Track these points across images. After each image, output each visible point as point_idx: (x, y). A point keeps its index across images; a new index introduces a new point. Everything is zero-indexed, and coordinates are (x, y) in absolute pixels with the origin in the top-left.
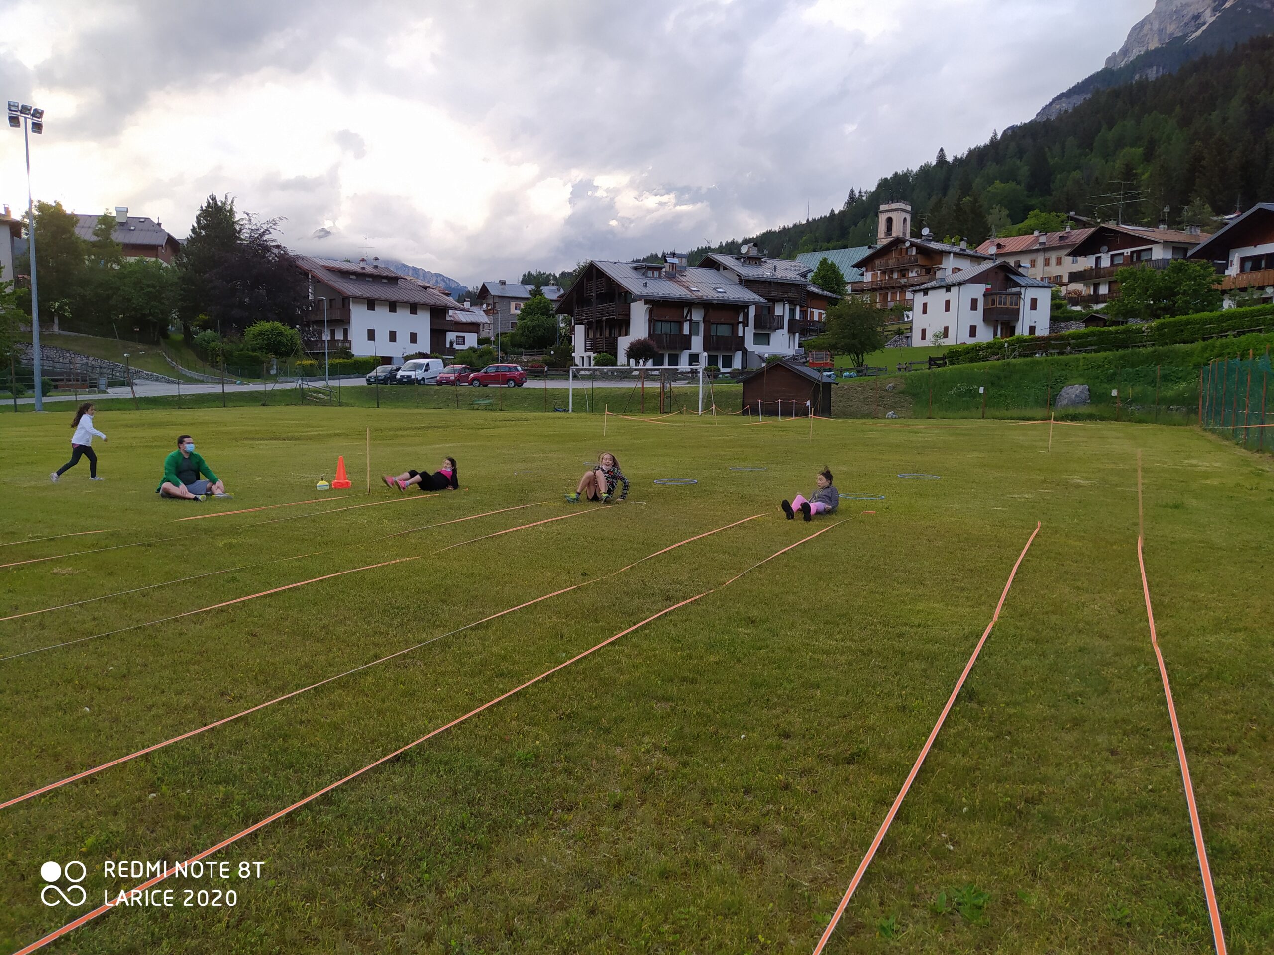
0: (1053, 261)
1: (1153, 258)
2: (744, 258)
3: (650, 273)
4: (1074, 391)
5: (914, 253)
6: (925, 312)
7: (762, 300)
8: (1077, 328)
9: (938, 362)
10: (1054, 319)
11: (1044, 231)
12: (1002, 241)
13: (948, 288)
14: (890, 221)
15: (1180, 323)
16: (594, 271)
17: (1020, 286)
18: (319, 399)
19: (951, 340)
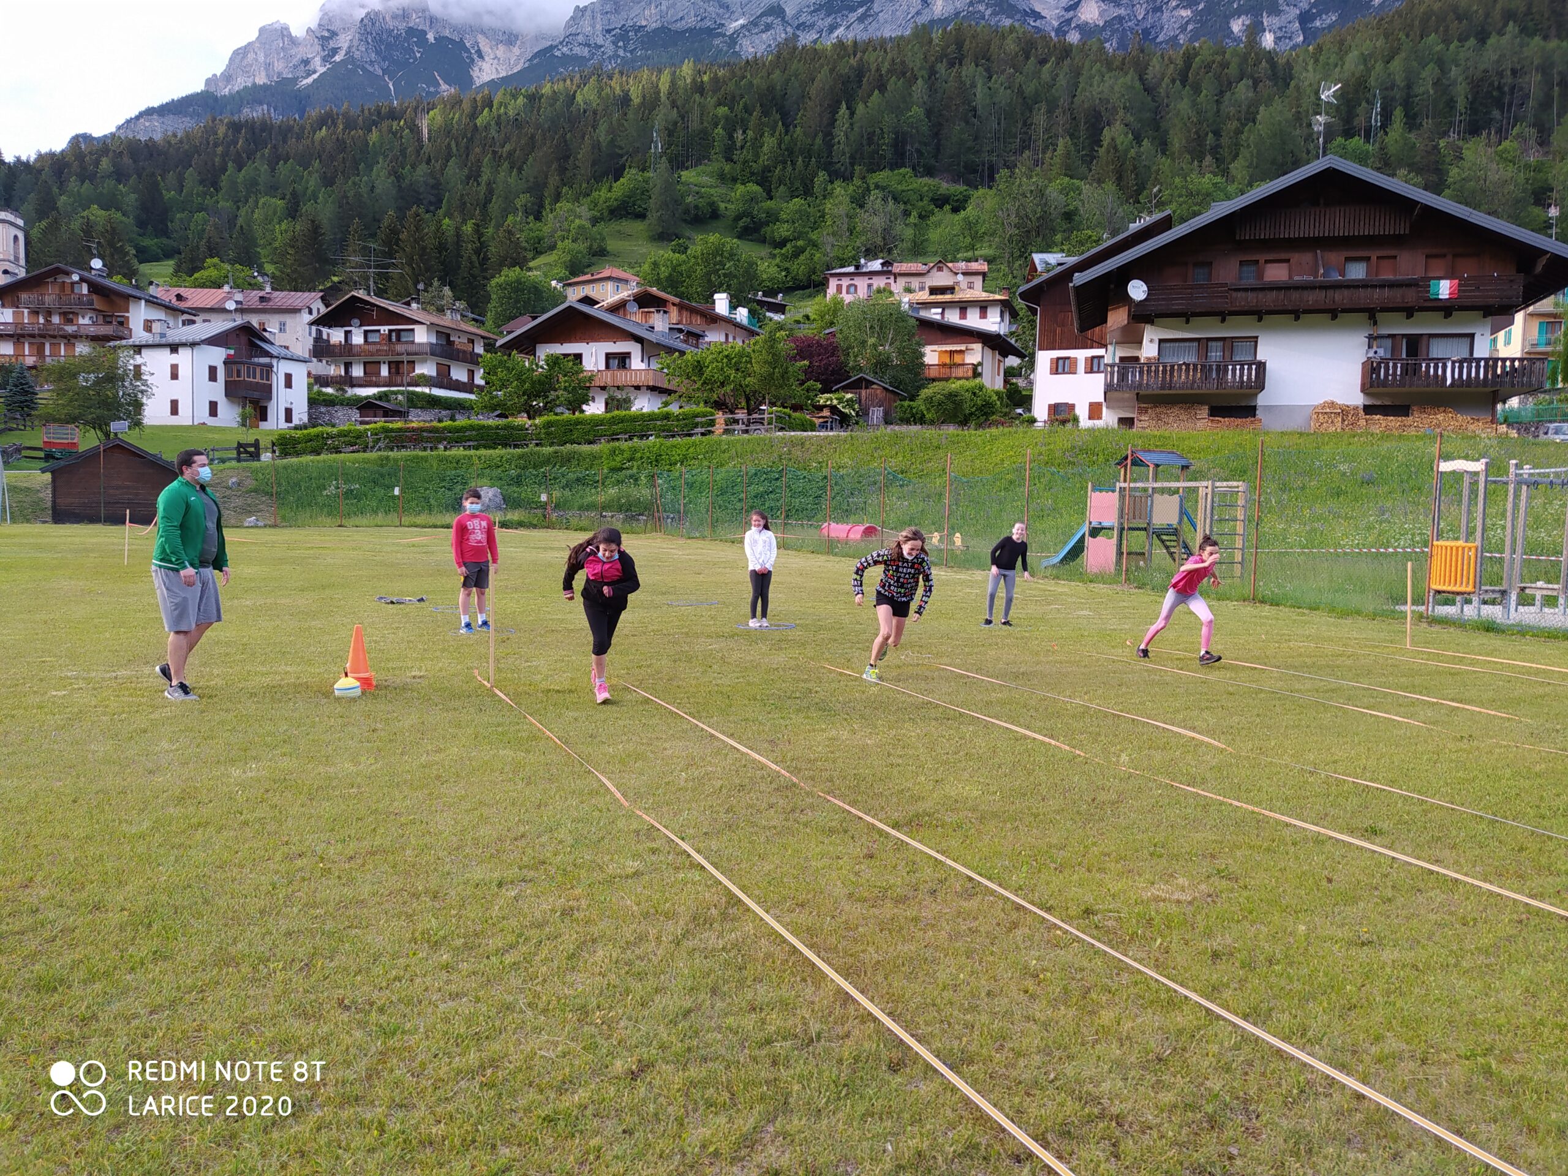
1: (417, 340)
9: (249, 449)
11: (237, 286)
13: (174, 348)
17: (272, 356)
19: (184, 418)
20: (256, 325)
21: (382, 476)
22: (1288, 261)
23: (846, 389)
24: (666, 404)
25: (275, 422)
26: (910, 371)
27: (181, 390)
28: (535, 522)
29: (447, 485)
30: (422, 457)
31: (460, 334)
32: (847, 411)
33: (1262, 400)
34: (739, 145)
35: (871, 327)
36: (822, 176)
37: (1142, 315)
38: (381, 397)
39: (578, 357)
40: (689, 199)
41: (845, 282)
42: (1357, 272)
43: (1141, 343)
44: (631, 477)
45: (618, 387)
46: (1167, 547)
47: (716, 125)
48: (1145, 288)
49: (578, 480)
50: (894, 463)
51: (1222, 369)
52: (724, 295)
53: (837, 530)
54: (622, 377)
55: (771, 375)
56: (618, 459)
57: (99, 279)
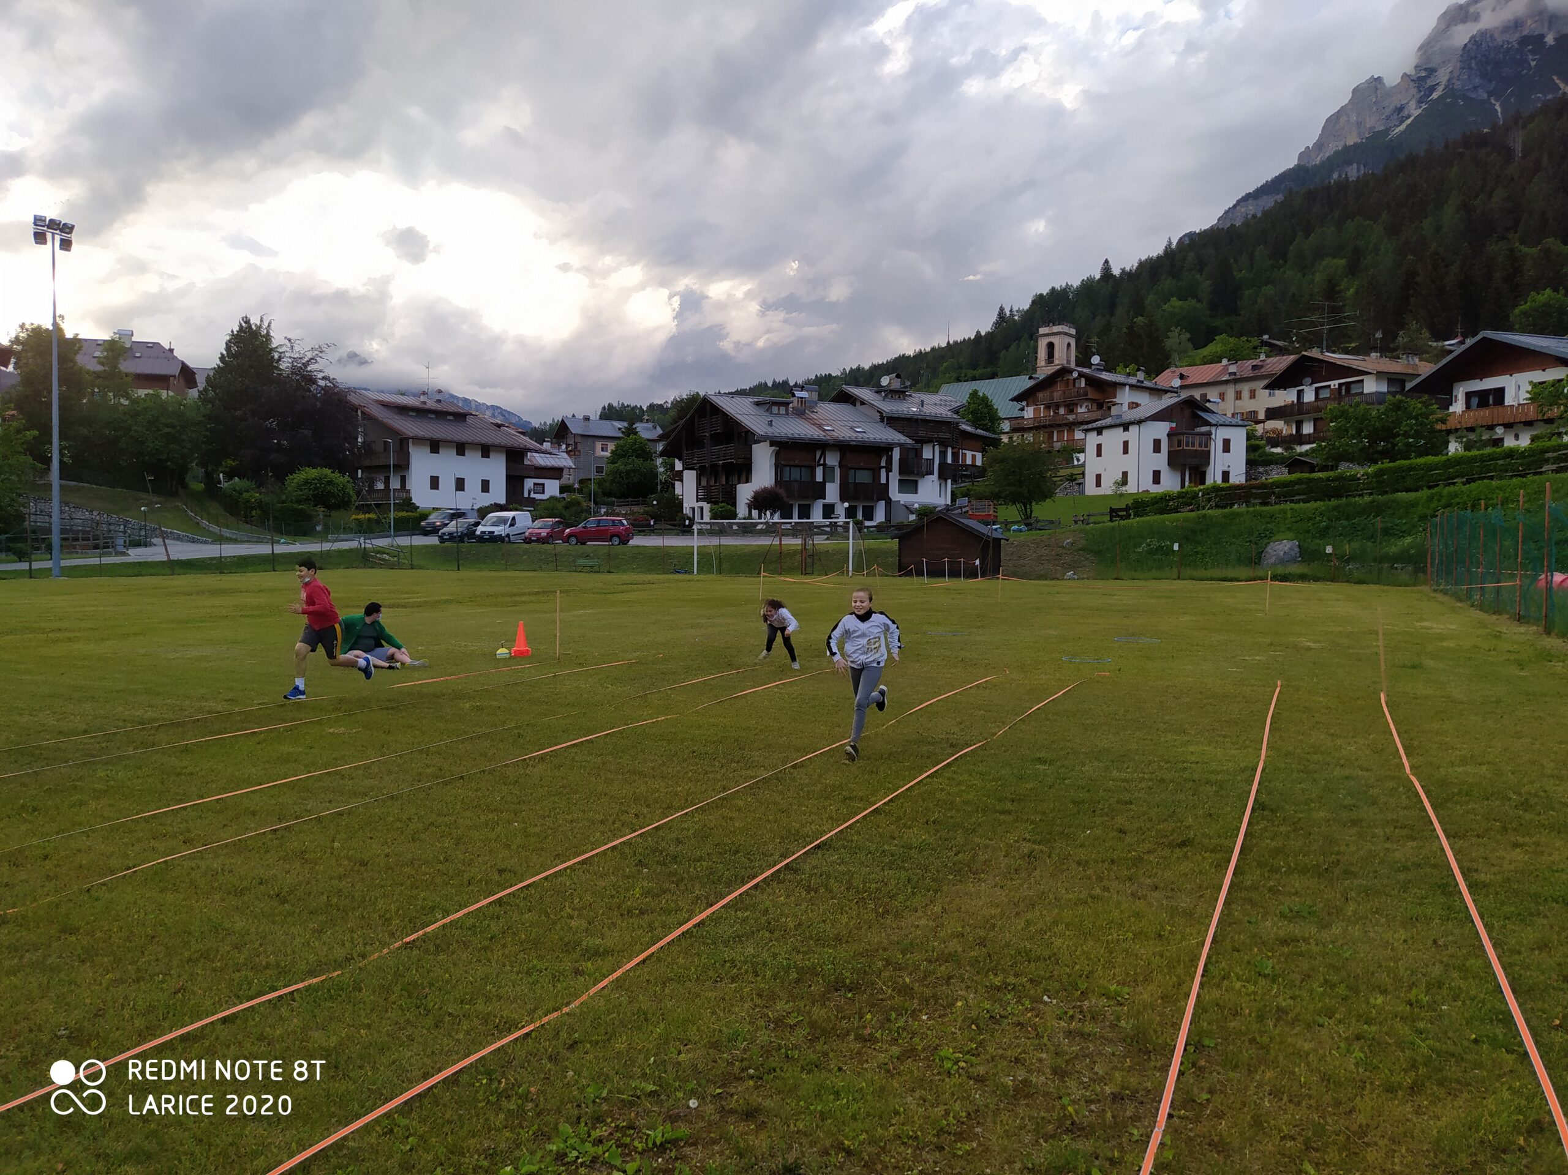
0: (1246, 394)
1: (1365, 391)
2: (885, 391)
3: (775, 409)
4: (1282, 547)
5: (1083, 385)
6: (1099, 454)
7: (909, 441)
8: (1278, 474)
9: (1121, 513)
10: (1250, 463)
11: (1234, 358)
12: (1184, 370)
13: (1126, 427)
14: (1051, 346)
15: (1400, 469)
16: (708, 408)
17: (1209, 424)
18: (384, 560)
19: (1132, 487)
20: (1199, 398)
27: (1130, 463)
28: (1320, 575)
29: (1254, 539)
39: (1501, 391)
57: (1096, 373)
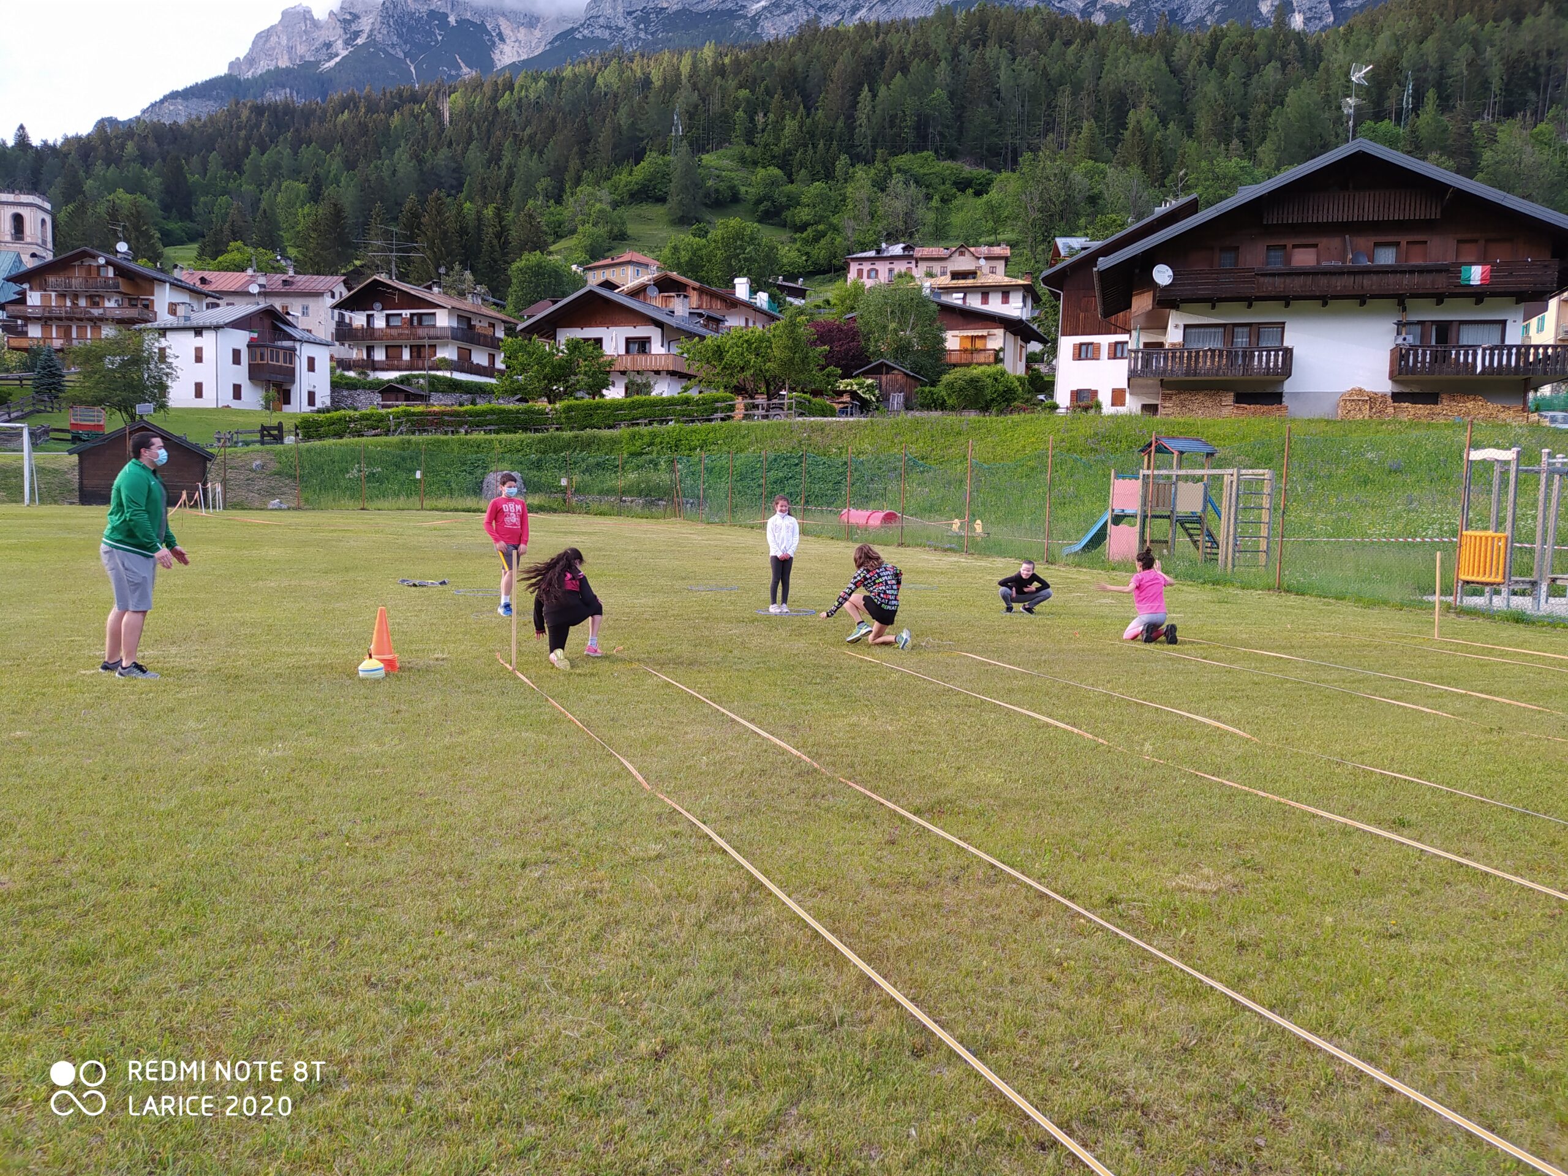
1: (439, 324)
11: (260, 269)
13: (198, 331)
17: (294, 340)
19: (208, 401)
20: (279, 308)
21: (404, 459)
22: (1315, 246)
23: (866, 374)
24: (686, 389)
25: (299, 406)
26: (931, 356)
27: (205, 373)
28: (555, 506)
29: (468, 469)
30: (443, 441)
31: (482, 318)
32: (867, 396)
33: (1289, 386)
34: (760, 127)
35: (892, 312)
36: (844, 159)
37: (1167, 300)
38: (403, 380)
39: (599, 341)
40: (710, 183)
41: (866, 267)
42: (1386, 257)
43: (1166, 328)
44: (651, 461)
45: (638, 372)
46: (1190, 536)
47: (737, 108)
48: (1170, 273)
49: (598, 464)
50: (914, 450)
51: (1248, 355)
52: (744, 280)
53: (857, 516)
54: (642, 362)
55: (791, 360)
56: (638, 444)
57: (125, 263)
